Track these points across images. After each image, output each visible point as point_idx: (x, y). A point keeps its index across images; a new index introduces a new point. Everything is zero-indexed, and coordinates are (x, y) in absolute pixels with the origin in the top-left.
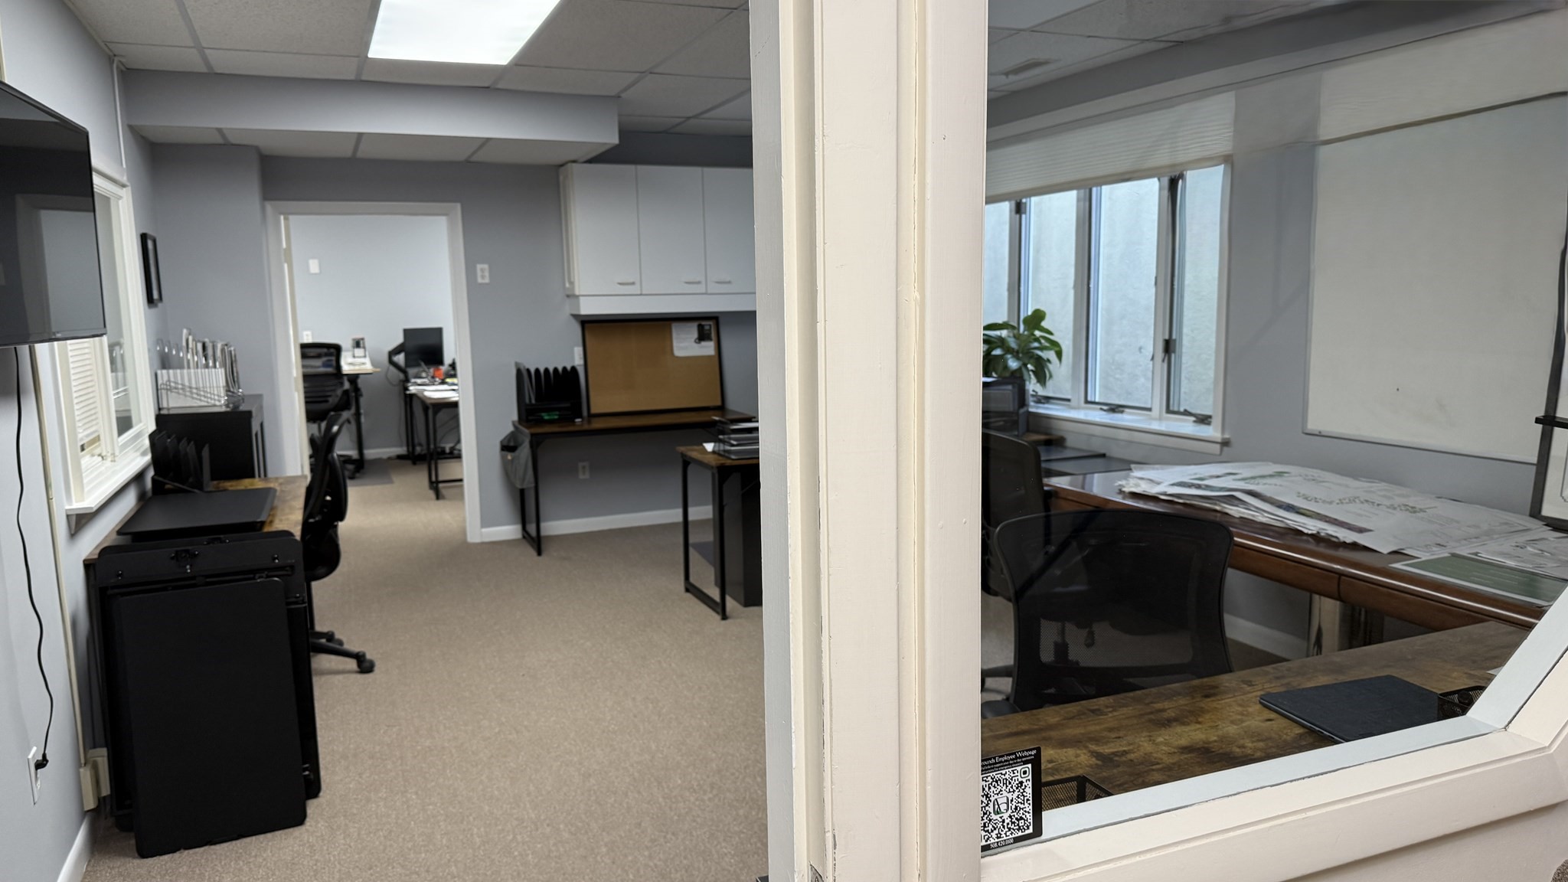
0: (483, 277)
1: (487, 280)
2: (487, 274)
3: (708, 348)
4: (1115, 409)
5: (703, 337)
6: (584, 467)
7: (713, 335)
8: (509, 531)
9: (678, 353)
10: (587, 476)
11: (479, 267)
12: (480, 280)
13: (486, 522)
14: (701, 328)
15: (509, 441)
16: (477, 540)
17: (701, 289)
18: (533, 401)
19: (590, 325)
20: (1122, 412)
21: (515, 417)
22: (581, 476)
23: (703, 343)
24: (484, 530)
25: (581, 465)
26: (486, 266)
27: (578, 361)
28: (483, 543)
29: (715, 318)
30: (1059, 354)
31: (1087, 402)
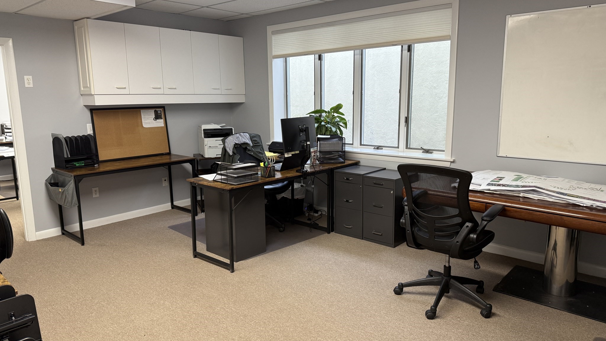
0: (29, 83)
1: (31, 86)
2: (31, 82)
3: (160, 123)
4: (378, 148)
5: (157, 117)
6: (96, 191)
7: (163, 116)
8: (55, 231)
9: (145, 126)
10: (98, 195)
11: (26, 77)
12: (27, 86)
13: (38, 228)
14: (156, 112)
15: (51, 180)
16: (34, 239)
17: (160, 91)
18: (69, 156)
19: (95, 111)
20: (382, 149)
21: (54, 166)
22: (94, 196)
23: (158, 120)
24: (36, 233)
25: (94, 189)
26: (31, 77)
27: (90, 131)
28: (38, 241)
29: (163, 107)
30: (346, 124)
31: (361, 144)
